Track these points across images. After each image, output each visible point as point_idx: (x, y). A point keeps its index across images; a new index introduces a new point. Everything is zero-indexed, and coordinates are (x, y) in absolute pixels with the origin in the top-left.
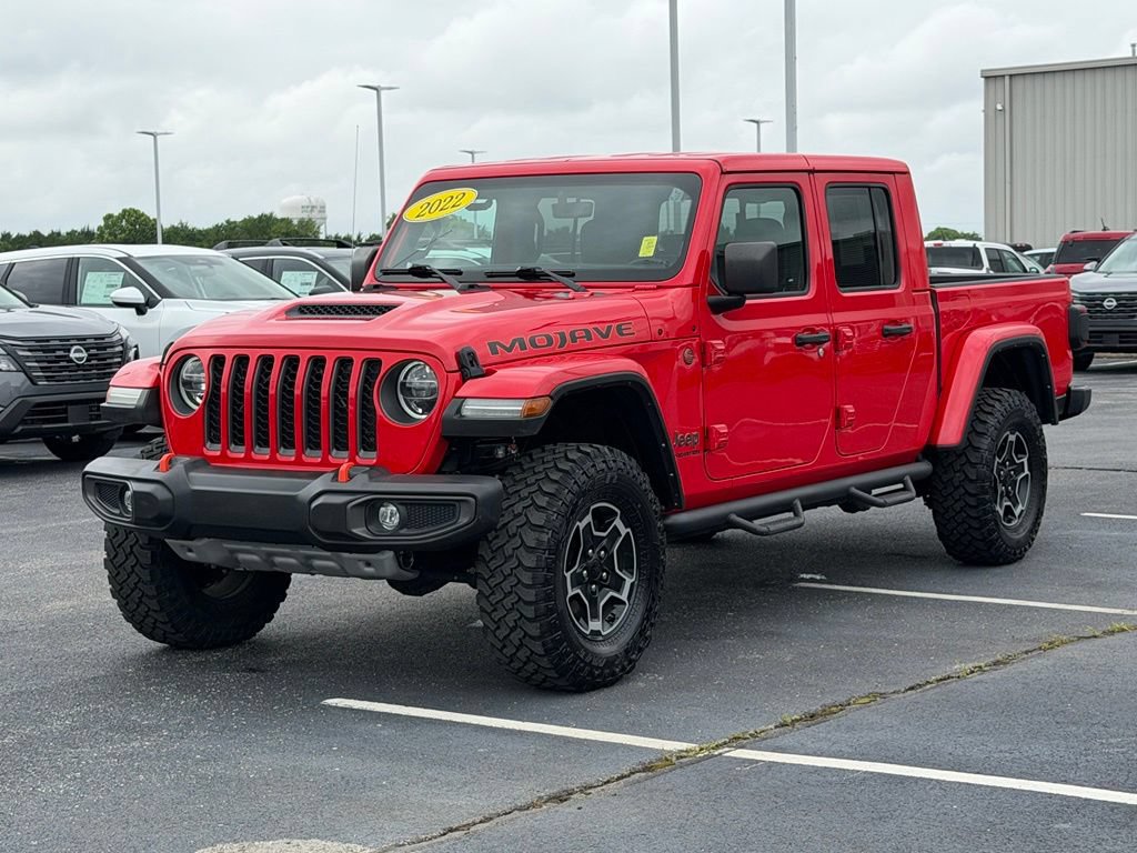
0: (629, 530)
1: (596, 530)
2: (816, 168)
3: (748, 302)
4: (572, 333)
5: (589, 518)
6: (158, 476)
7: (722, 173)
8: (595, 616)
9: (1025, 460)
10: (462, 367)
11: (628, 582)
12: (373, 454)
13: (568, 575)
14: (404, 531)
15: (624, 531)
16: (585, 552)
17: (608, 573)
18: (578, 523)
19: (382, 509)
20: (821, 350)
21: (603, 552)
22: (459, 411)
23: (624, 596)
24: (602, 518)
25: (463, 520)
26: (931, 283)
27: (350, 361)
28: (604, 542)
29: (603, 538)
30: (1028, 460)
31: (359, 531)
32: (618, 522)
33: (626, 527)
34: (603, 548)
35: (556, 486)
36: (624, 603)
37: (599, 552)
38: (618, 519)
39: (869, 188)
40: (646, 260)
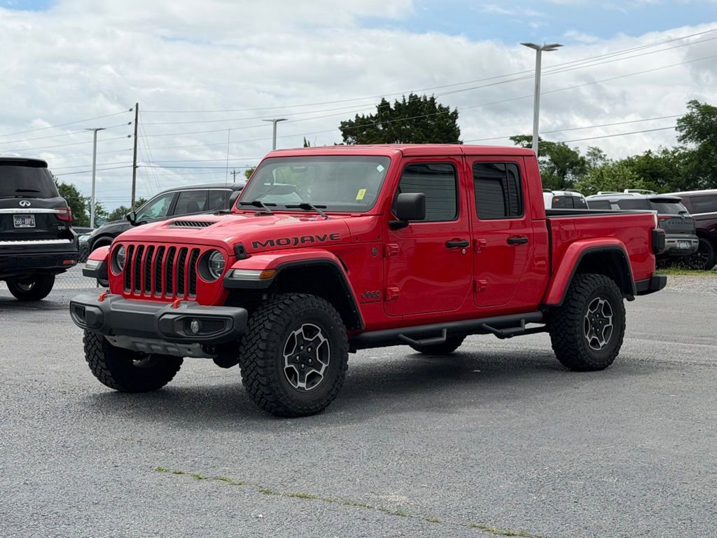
0: (326, 340)
1: (306, 337)
2: (466, 153)
3: (410, 224)
4: (303, 238)
5: (301, 330)
6: (98, 303)
7: (403, 156)
8: (302, 381)
9: (610, 317)
10: (236, 254)
11: (324, 366)
12: (195, 296)
13: (286, 357)
14: (201, 333)
15: (323, 340)
16: (298, 348)
17: (312, 360)
18: (294, 332)
19: (192, 323)
20: (464, 250)
21: (310, 349)
22: (231, 275)
23: (321, 373)
24: (310, 332)
25: (227, 329)
26: (547, 215)
27: (187, 249)
28: (311, 344)
29: (310, 342)
30: (612, 318)
31: (181, 333)
32: (319, 335)
33: (325, 338)
34: (310, 347)
35: (280, 311)
36: (321, 376)
37: (307, 349)
38: (320, 332)
39: (505, 164)
40: (359, 201)
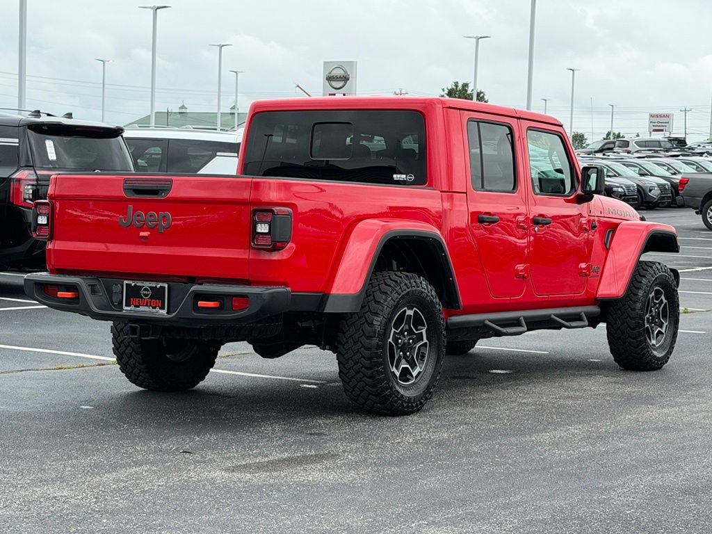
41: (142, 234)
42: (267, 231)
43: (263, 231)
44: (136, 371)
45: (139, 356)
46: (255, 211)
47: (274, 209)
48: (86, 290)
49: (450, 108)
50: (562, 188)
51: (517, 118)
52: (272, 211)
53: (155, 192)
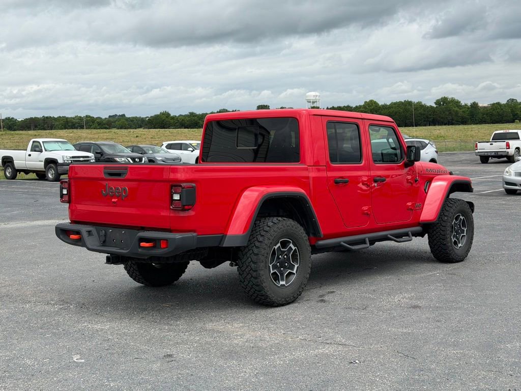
41: (113, 200)
42: (179, 199)
43: (177, 199)
44: (134, 274)
45: (136, 266)
46: (172, 186)
47: (182, 184)
48: (85, 235)
49: (314, 115)
50: (396, 158)
51: (362, 119)
52: (181, 186)
53: (119, 175)
